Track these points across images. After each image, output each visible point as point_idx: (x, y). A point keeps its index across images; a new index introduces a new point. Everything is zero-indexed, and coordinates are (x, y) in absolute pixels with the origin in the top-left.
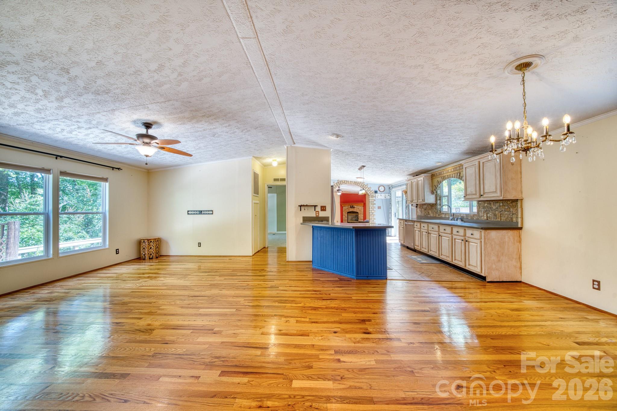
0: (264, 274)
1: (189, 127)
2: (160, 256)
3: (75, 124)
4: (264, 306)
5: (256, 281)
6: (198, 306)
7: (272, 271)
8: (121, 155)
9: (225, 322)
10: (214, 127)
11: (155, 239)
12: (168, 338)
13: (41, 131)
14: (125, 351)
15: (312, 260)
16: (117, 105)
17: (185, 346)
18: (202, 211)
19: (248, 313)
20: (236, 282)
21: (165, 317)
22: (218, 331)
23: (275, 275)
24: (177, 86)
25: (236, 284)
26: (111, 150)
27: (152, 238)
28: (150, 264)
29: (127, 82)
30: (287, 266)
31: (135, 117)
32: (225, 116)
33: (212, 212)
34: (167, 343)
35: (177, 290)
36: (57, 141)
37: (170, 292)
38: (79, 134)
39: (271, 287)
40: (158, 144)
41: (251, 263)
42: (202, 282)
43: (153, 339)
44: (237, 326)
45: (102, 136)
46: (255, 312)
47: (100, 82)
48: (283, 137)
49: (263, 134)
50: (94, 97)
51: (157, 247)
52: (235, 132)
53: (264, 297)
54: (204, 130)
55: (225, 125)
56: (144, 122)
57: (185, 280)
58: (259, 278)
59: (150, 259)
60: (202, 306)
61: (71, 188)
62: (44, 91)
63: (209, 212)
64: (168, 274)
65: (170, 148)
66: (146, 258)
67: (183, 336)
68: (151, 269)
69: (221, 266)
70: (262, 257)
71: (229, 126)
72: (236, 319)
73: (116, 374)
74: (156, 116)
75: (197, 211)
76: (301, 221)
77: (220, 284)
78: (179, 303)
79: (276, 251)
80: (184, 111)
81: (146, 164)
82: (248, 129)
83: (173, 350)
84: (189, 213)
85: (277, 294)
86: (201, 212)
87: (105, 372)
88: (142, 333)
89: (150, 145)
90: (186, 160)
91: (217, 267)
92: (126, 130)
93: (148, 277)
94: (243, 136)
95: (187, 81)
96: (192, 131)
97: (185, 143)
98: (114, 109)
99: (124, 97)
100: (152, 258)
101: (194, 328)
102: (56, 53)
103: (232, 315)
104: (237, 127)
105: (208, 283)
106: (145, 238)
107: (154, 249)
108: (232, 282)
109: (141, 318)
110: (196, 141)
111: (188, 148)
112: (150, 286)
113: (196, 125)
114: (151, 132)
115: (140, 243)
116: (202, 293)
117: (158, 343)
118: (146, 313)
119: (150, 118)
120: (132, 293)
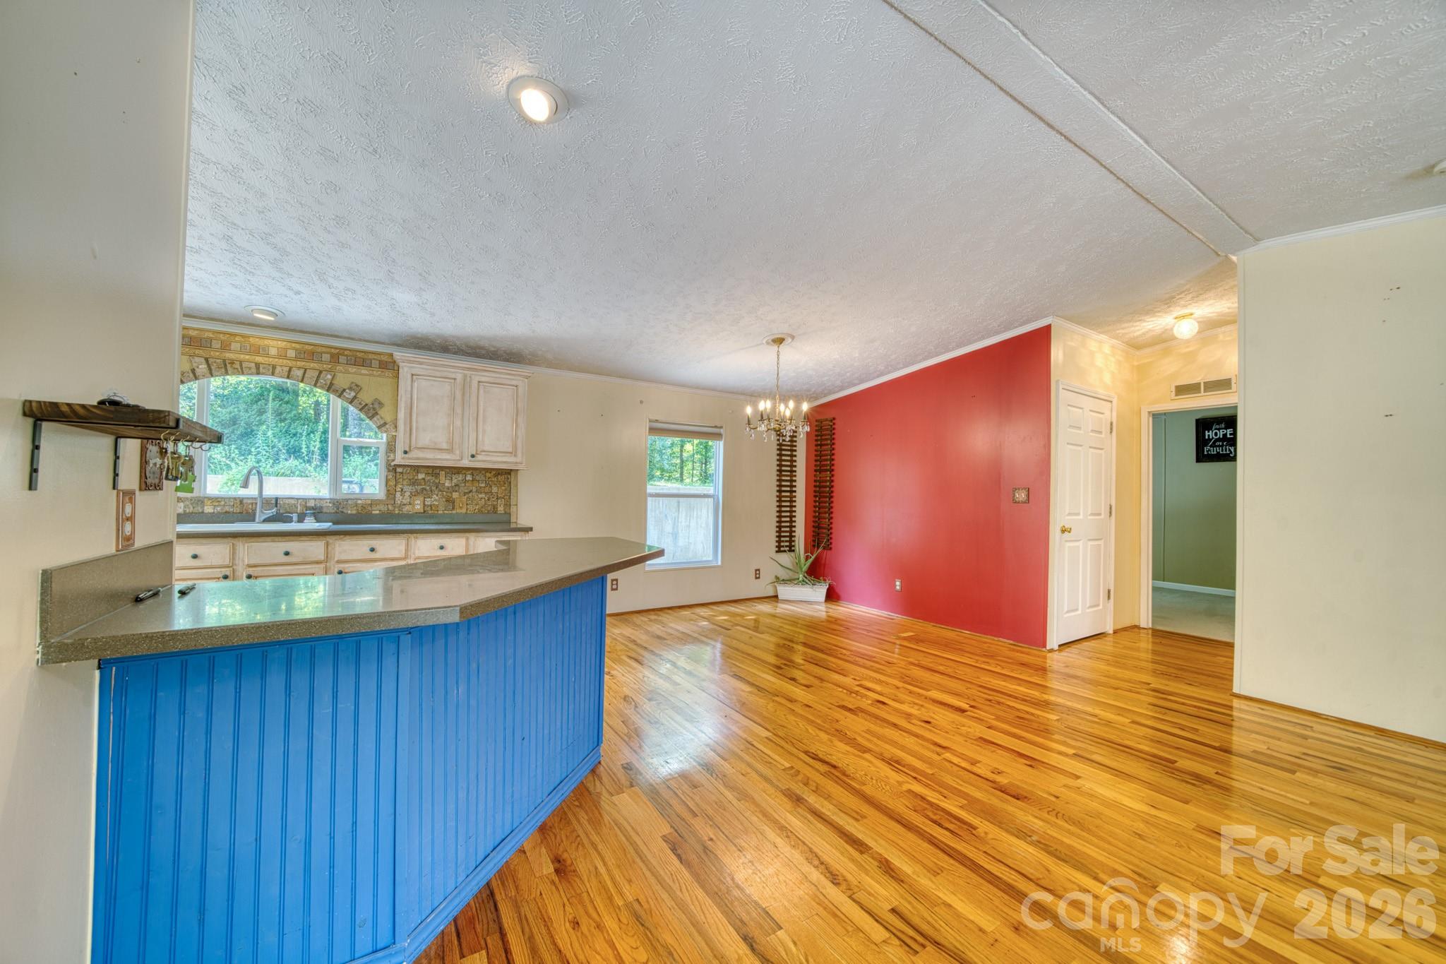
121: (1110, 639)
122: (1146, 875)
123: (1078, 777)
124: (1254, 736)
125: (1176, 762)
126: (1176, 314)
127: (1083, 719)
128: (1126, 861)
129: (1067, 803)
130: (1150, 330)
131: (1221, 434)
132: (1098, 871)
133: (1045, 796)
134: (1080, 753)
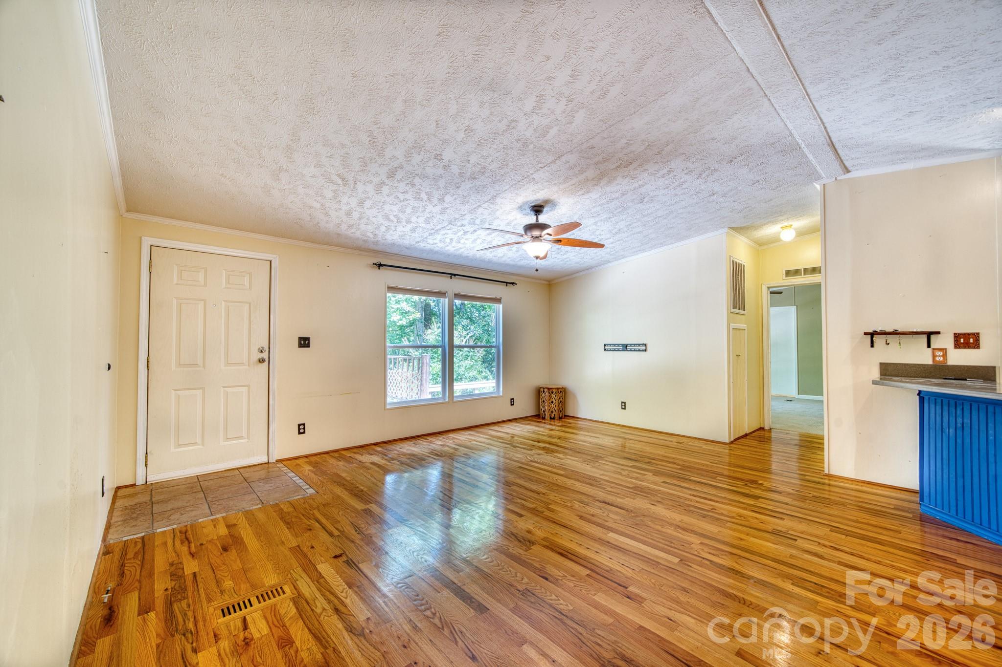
0: (757, 492)
1: (598, 196)
2: (565, 416)
3: (460, 228)
4: (749, 578)
5: (735, 506)
6: (607, 524)
7: (779, 489)
8: (512, 263)
9: (653, 581)
10: (640, 183)
11: (558, 389)
12: (551, 570)
13: (434, 246)
14: (491, 564)
15: (917, 488)
16: (497, 188)
17: (572, 598)
18: (627, 345)
19: (706, 580)
20: (685, 494)
21: (553, 526)
22: (637, 595)
23: (787, 504)
24: (569, 125)
25: (686, 499)
26: (502, 257)
27: (554, 387)
28: (551, 427)
29: (501, 146)
30: (827, 488)
31: (521, 200)
32: (659, 153)
33: (644, 348)
34: (546, 579)
35: (578, 480)
36: (449, 255)
37: (569, 482)
38: (466, 241)
39: (775, 533)
40: (551, 235)
41: (727, 459)
42: (620, 477)
43: (530, 561)
44: (677, 602)
45: (489, 238)
46: (724, 584)
47: (473, 159)
48: (810, 162)
49: (751, 170)
50: (471, 185)
51: (561, 402)
52: (685, 182)
53: (752, 553)
54: (623, 194)
55: (662, 173)
56: (533, 205)
57: (593, 467)
58: (742, 500)
59: (551, 418)
60: (614, 526)
61: (477, 315)
62: (427, 193)
63: (639, 348)
64: (571, 449)
65: (568, 239)
66: (546, 417)
67: (573, 576)
68: (550, 436)
69: (659, 452)
70: (755, 450)
71: (669, 172)
72: (678, 583)
73: (474, 599)
74: (546, 190)
75: (618, 345)
76: (876, 374)
77: (653, 490)
78: (577, 506)
79: (797, 442)
80: (585, 167)
81: (537, 270)
82: (712, 168)
83: (554, 597)
84: (606, 347)
85: (792, 556)
86: (625, 347)
87: (462, 587)
88: (517, 543)
89: (541, 240)
90: (600, 257)
91: (651, 453)
92: (513, 223)
93: (544, 448)
94: (703, 187)
95: (583, 108)
96: (603, 202)
97: (594, 227)
98: (495, 195)
99: (502, 172)
100: (554, 418)
101: (593, 567)
102: (427, 137)
103: (671, 570)
104: (686, 172)
105: (631, 482)
106: (544, 386)
107: (557, 404)
108: (679, 494)
109: (521, 516)
110: (611, 219)
111: (600, 235)
112: (542, 464)
113: (608, 189)
114: (543, 219)
115: (539, 391)
116: (619, 500)
117: (535, 572)
118: (529, 510)
119: (538, 196)
120: (519, 470)
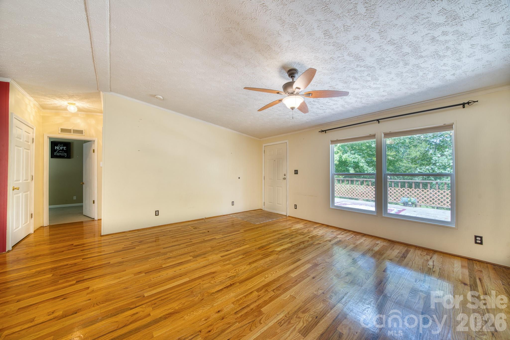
4: (103, 318)
22: (139, 274)
44: (123, 283)
101: (165, 268)
103: (142, 289)
121: (33, 236)
122: (139, 296)
123: (88, 288)
124: (118, 244)
125: (110, 262)
126: (69, 102)
127: (63, 269)
128: (131, 297)
129: (95, 298)
130: (55, 104)
131: (61, 148)
132: (129, 307)
133: (85, 303)
134: (78, 280)
